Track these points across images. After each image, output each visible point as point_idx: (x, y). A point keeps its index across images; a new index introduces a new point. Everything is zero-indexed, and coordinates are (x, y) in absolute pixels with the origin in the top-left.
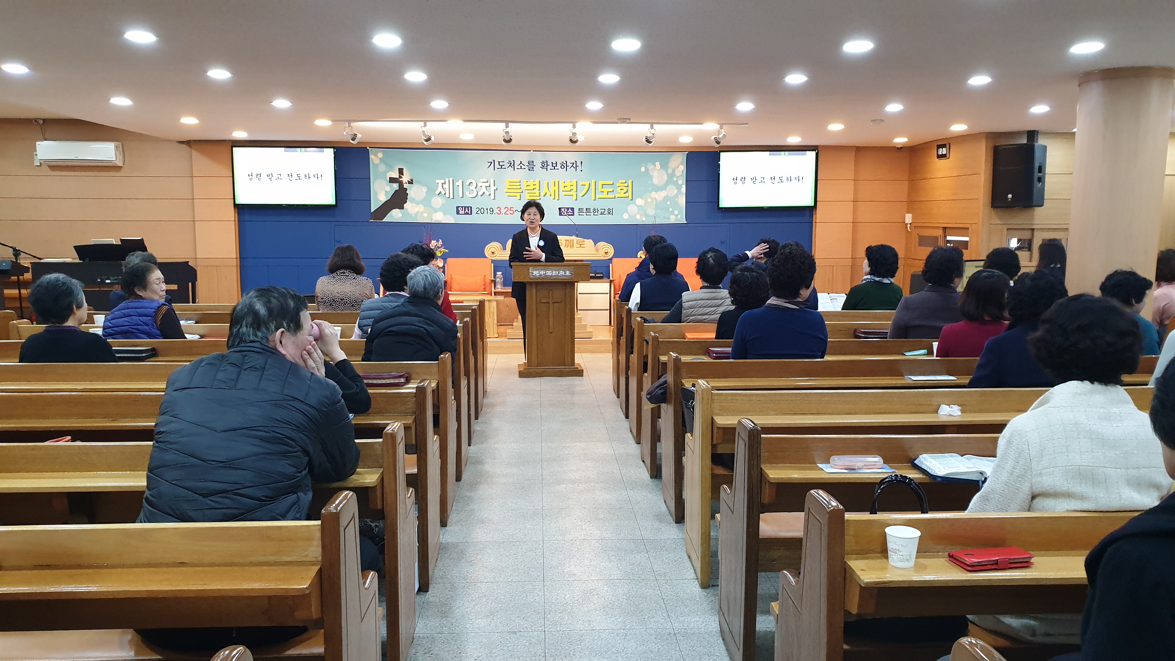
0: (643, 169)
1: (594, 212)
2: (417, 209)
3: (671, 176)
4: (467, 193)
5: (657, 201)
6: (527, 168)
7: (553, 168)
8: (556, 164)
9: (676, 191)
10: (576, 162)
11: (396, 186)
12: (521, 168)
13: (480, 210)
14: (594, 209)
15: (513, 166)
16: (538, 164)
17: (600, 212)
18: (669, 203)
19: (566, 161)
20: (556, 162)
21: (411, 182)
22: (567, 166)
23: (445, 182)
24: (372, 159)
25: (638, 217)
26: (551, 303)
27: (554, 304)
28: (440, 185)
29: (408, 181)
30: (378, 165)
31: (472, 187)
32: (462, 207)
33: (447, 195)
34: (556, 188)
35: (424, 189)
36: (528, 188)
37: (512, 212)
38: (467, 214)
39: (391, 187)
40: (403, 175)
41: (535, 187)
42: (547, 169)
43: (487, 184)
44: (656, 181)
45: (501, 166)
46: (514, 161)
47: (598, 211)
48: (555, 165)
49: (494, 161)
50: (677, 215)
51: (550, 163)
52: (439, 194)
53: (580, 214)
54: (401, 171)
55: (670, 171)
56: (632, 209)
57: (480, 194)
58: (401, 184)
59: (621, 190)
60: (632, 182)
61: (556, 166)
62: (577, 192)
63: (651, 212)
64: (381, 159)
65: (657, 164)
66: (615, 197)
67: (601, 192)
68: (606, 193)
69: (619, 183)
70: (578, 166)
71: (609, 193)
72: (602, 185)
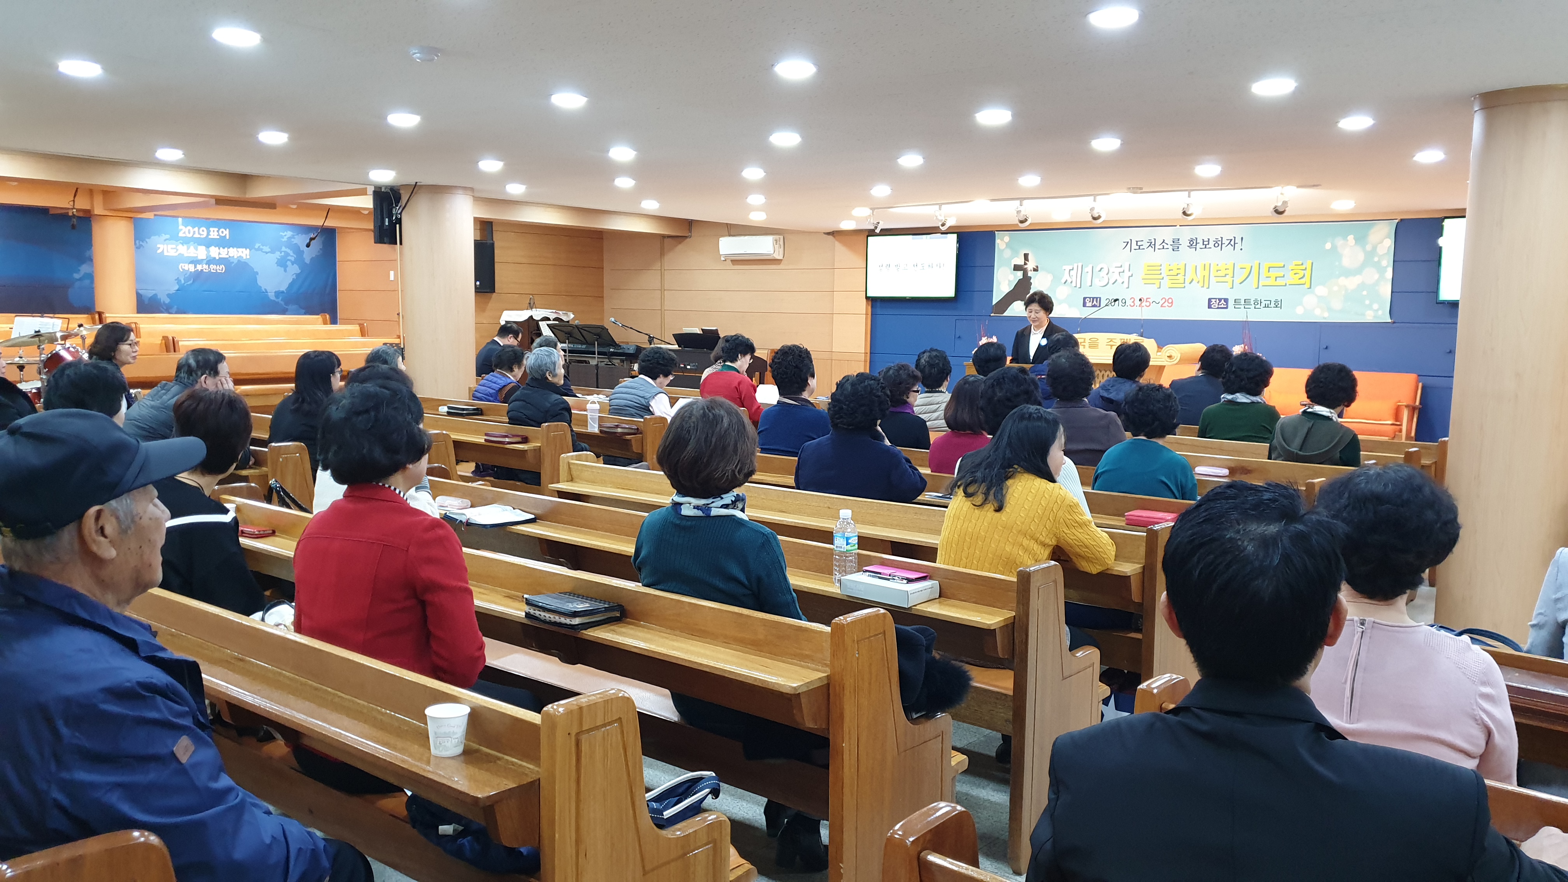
0: (1328, 246)
1: (1256, 304)
3: (1370, 254)
4: (1097, 281)
5: (1346, 289)
6: (1171, 248)
7: (1204, 247)
8: (1209, 241)
9: (1376, 276)
10: (1234, 238)
11: (1020, 275)
12: (1163, 248)
14: (1256, 301)
15: (1153, 246)
16: (1184, 242)
17: (1263, 305)
18: (1364, 293)
19: (1222, 238)
20: (1209, 239)
21: (1036, 270)
22: (1222, 244)
23: (1074, 268)
24: (998, 244)
25: (1316, 310)
28: (1068, 272)
29: (1033, 268)
30: (1003, 251)
31: (1104, 273)
32: (1090, 298)
33: (1074, 284)
34: (1206, 273)
35: (1050, 277)
36: (1171, 273)
37: (1148, 304)
38: (1094, 306)
39: (1015, 276)
40: (1028, 261)
41: (1179, 271)
42: (1196, 248)
43: (1121, 270)
44: (1346, 262)
45: (1139, 246)
46: (1155, 239)
47: (1261, 302)
48: (1207, 243)
49: (1131, 240)
50: (1377, 311)
51: (1200, 241)
52: (1065, 283)
53: (1236, 306)
54: (1026, 256)
55: (1369, 247)
56: (1309, 300)
57: (1112, 281)
58: (1025, 272)
59: (1295, 274)
60: (1312, 263)
61: (1208, 244)
62: (1233, 277)
63: (1337, 305)
64: (1007, 244)
65: (1351, 238)
66: (1286, 283)
67: (1266, 277)
68: (1273, 279)
69: (1293, 265)
70: (1238, 243)
71: (1278, 278)
72: (1270, 268)
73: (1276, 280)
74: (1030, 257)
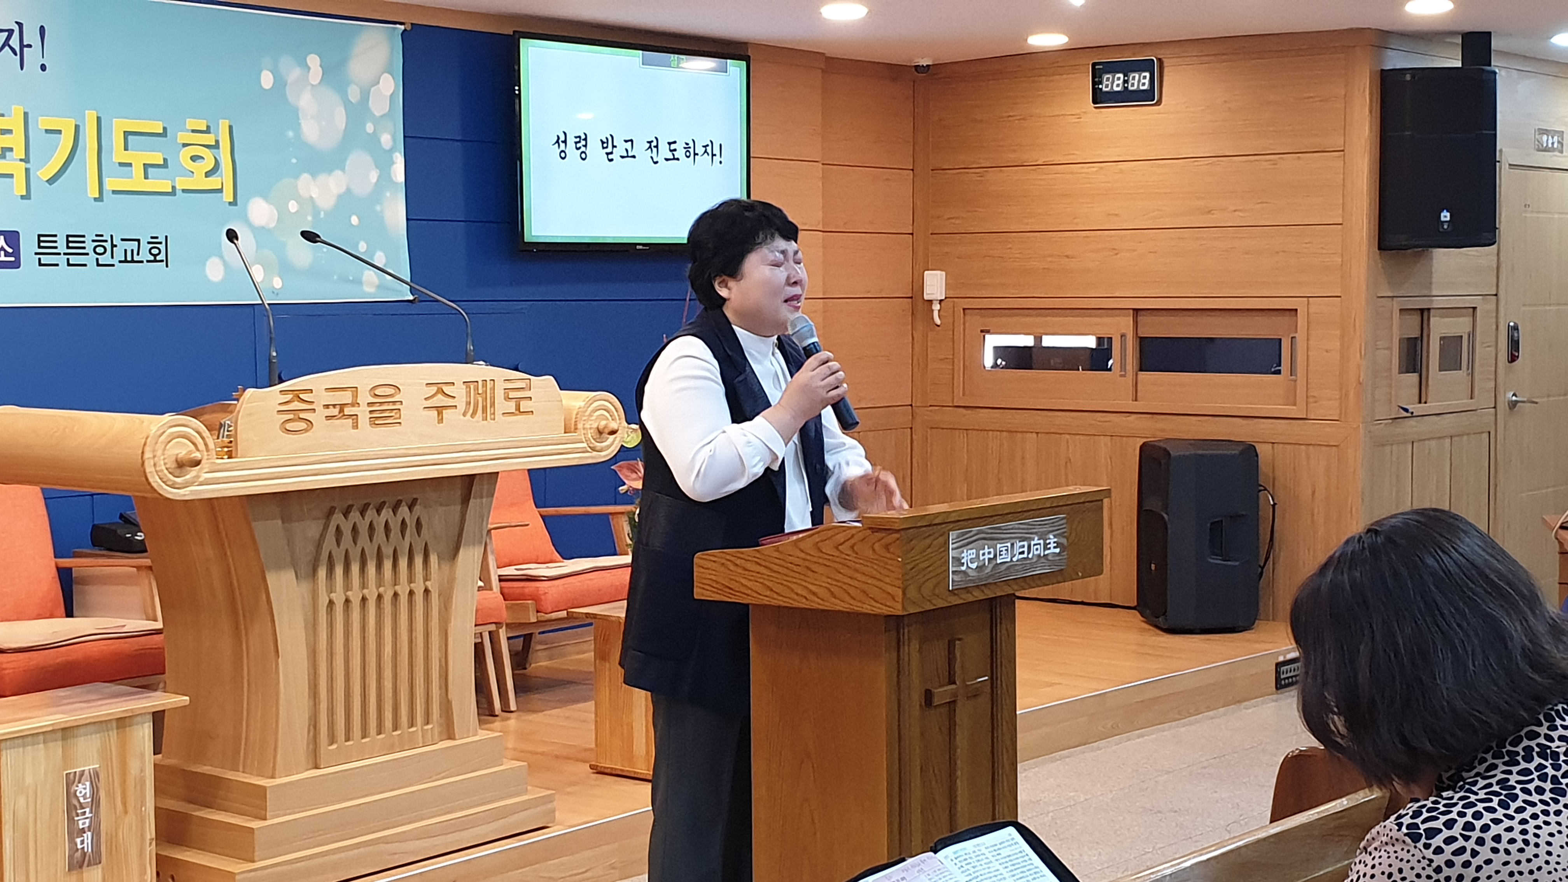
0: (267, 80)
1: (100, 250)
3: (355, 114)
9: (374, 176)
10: (20, 25)
14: (99, 240)
17: (119, 254)
18: (354, 218)
44: (310, 131)
47: (113, 246)
53: (45, 259)
55: (354, 94)
59: (194, 158)
60: (231, 127)
62: (26, 160)
65: (314, 62)
66: (174, 188)
67: (121, 164)
68: (138, 170)
69: (187, 131)
70: (30, 46)
71: (150, 170)
72: (127, 134)
73: (146, 177)
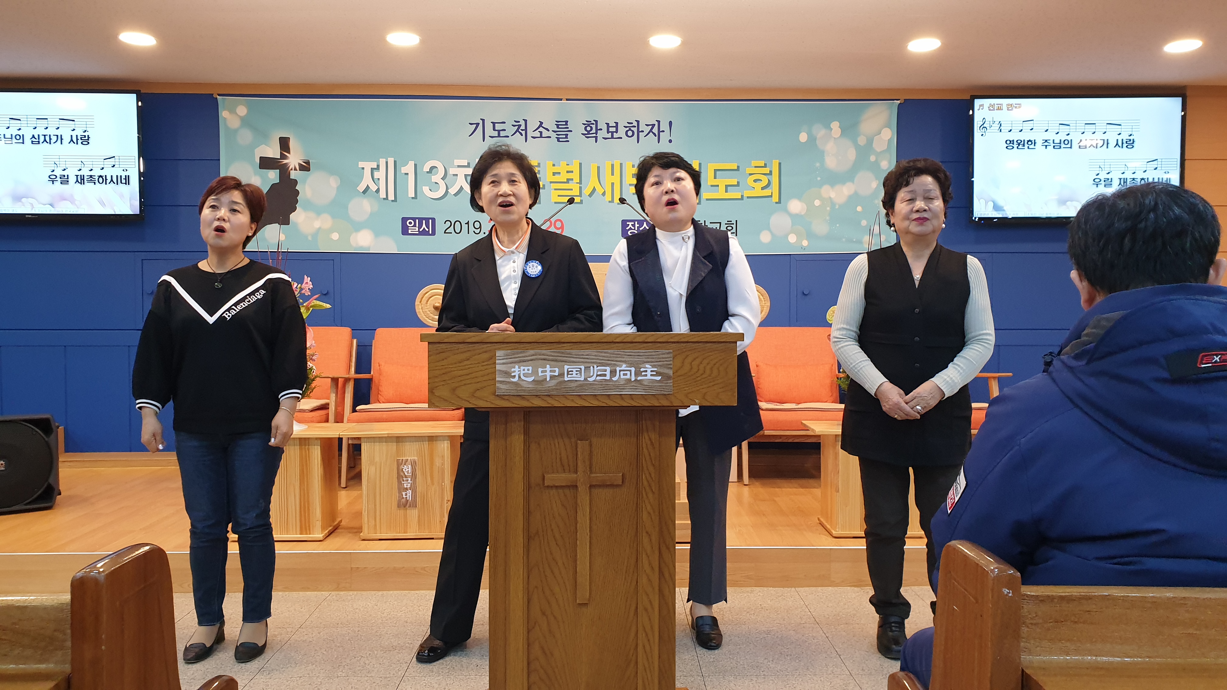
0: (803, 137)
2: (317, 224)
3: (864, 151)
4: (426, 189)
5: (833, 204)
6: (554, 135)
7: (609, 135)
8: (617, 127)
9: (874, 184)
10: (659, 122)
11: (273, 176)
12: (541, 137)
13: (452, 224)
15: (523, 133)
16: (577, 128)
18: (859, 209)
19: (638, 122)
20: (617, 123)
21: (305, 167)
22: (638, 132)
23: (378, 166)
24: (225, 118)
25: (792, 239)
26: (583, 490)
27: (595, 491)
28: (367, 172)
29: (300, 165)
30: (236, 131)
31: (437, 177)
32: (414, 219)
33: (382, 195)
34: (616, 179)
35: (334, 182)
36: (557, 178)
38: (424, 233)
39: (264, 178)
40: (289, 153)
41: (570, 176)
42: (596, 138)
44: (831, 162)
45: (499, 131)
46: (526, 121)
48: (614, 129)
49: (483, 120)
50: (878, 235)
51: (602, 125)
52: (365, 192)
54: (284, 144)
55: (862, 140)
56: (780, 222)
57: (453, 191)
58: (284, 171)
59: (755, 181)
60: (780, 164)
61: (617, 132)
63: (821, 227)
64: (243, 119)
65: (835, 126)
66: (742, 196)
67: (712, 186)
68: (722, 188)
69: (752, 167)
70: (663, 131)
71: (729, 188)
72: (715, 171)
73: (726, 191)
74: (292, 144)
